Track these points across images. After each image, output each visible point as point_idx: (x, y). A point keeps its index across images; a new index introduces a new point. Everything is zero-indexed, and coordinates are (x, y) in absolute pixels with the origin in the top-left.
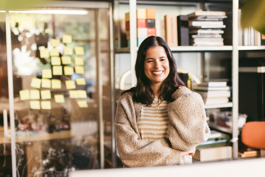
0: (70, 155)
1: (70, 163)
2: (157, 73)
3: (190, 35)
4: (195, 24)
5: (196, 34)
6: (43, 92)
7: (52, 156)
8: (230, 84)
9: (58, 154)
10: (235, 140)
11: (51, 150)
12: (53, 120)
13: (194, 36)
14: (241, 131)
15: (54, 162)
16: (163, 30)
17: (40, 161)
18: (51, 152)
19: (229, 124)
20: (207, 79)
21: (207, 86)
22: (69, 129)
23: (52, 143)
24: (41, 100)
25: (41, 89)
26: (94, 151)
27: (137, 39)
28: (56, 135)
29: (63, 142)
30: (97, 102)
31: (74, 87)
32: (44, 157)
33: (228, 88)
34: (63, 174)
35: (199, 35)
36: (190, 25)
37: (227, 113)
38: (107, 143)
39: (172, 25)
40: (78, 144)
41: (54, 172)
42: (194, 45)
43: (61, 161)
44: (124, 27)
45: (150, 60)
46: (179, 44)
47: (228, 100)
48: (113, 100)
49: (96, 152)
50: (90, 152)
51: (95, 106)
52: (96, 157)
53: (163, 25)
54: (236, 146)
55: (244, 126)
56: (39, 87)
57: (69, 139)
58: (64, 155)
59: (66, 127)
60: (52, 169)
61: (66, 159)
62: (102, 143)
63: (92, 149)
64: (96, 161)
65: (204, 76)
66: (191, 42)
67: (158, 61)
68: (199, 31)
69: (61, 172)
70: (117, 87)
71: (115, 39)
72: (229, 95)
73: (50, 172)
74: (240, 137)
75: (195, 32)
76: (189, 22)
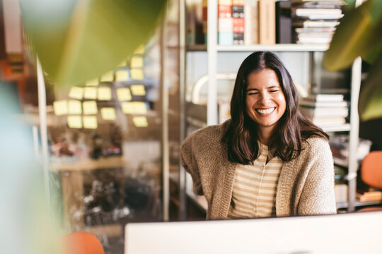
0: (122, 191)
1: (122, 201)
2: (264, 112)
3: (293, 29)
4: (300, 12)
5: (302, 27)
6: (86, 104)
7: (97, 191)
8: (347, 98)
9: (105, 190)
10: (352, 176)
11: (95, 183)
12: (99, 142)
13: (298, 30)
14: (361, 164)
15: (100, 201)
16: (255, 21)
17: (81, 198)
18: (97, 186)
19: (345, 153)
20: (316, 90)
21: (315, 101)
22: (120, 154)
23: (97, 173)
24: (82, 115)
25: (83, 100)
26: (155, 186)
27: (218, 33)
28: (103, 163)
29: (112, 173)
30: (161, 115)
31: (129, 97)
32: (87, 193)
33: (345, 104)
34: (112, 216)
35: (305, 29)
36: (293, 14)
37: (343, 138)
38: (174, 176)
39: (268, 14)
40: (134, 175)
41: (100, 214)
42: (298, 42)
43: (110, 199)
44: (199, 14)
45: (254, 92)
46: (278, 41)
47: (344, 121)
48: (182, 116)
49: (158, 188)
50: (149, 187)
51: (158, 121)
52: (157, 195)
53: (255, 13)
54: (353, 184)
55: (366, 157)
56: (80, 97)
57: (121, 169)
58: (113, 191)
59: (116, 151)
60: (97, 210)
61: (116, 196)
62: (167, 175)
63: (152, 183)
64: (158, 201)
65: (313, 85)
66: (294, 39)
67: (265, 92)
68: (306, 24)
69: (108, 215)
70: (188, 98)
71: (188, 31)
72: (345, 113)
73: (94, 213)
74: (359, 172)
75: (299, 24)
76: (293, 9)
